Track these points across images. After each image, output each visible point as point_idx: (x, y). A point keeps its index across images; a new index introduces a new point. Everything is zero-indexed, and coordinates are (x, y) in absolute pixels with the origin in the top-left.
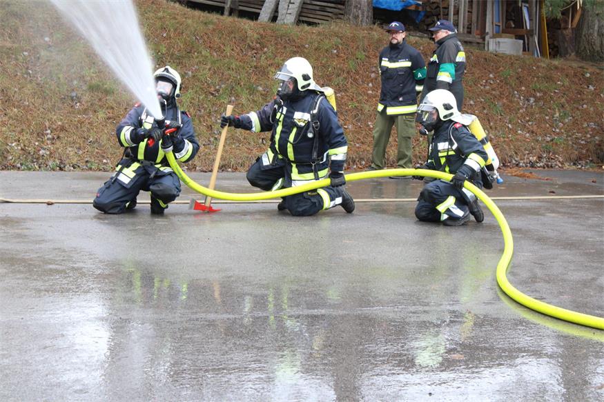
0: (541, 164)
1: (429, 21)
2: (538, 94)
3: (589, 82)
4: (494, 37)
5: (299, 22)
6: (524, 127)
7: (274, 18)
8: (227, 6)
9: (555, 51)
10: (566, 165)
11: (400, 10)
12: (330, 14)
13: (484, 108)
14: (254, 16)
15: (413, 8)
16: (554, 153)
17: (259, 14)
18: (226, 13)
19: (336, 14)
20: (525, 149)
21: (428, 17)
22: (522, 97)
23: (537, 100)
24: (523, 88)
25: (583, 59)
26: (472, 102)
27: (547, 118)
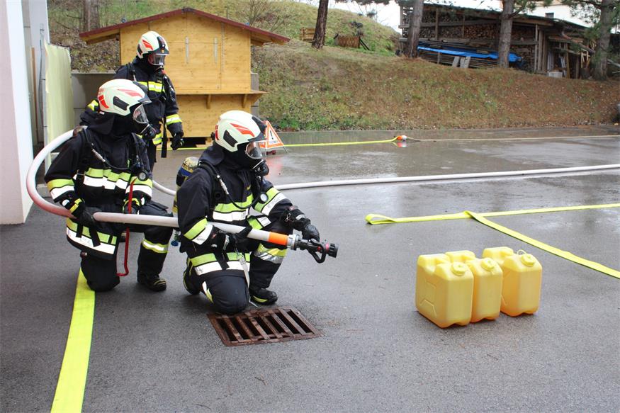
0: (590, 124)
3: (602, 89)
4: (551, 71)
5: (469, 67)
6: (580, 109)
7: (459, 66)
9: (572, 76)
10: (600, 124)
12: (483, 64)
14: (450, 65)
16: (594, 119)
17: (452, 64)
22: (576, 97)
23: (583, 97)
24: (576, 93)
25: (596, 80)
27: (588, 105)
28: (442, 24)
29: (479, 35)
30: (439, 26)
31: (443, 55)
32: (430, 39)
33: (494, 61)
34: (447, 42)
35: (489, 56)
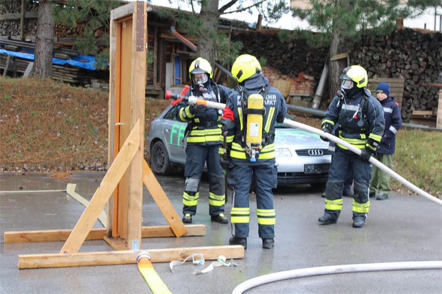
0: (102, 168)
8: (6, 69)
11: (95, 69)
12: (61, 73)
13: (84, 131)
14: (20, 75)
17: (24, 73)
18: (4, 74)
19: (64, 73)
20: (96, 158)
28: (29, 15)
30: (25, 19)
31: (16, 60)
32: (13, 37)
33: (73, 69)
34: (30, 42)
35: (67, 61)
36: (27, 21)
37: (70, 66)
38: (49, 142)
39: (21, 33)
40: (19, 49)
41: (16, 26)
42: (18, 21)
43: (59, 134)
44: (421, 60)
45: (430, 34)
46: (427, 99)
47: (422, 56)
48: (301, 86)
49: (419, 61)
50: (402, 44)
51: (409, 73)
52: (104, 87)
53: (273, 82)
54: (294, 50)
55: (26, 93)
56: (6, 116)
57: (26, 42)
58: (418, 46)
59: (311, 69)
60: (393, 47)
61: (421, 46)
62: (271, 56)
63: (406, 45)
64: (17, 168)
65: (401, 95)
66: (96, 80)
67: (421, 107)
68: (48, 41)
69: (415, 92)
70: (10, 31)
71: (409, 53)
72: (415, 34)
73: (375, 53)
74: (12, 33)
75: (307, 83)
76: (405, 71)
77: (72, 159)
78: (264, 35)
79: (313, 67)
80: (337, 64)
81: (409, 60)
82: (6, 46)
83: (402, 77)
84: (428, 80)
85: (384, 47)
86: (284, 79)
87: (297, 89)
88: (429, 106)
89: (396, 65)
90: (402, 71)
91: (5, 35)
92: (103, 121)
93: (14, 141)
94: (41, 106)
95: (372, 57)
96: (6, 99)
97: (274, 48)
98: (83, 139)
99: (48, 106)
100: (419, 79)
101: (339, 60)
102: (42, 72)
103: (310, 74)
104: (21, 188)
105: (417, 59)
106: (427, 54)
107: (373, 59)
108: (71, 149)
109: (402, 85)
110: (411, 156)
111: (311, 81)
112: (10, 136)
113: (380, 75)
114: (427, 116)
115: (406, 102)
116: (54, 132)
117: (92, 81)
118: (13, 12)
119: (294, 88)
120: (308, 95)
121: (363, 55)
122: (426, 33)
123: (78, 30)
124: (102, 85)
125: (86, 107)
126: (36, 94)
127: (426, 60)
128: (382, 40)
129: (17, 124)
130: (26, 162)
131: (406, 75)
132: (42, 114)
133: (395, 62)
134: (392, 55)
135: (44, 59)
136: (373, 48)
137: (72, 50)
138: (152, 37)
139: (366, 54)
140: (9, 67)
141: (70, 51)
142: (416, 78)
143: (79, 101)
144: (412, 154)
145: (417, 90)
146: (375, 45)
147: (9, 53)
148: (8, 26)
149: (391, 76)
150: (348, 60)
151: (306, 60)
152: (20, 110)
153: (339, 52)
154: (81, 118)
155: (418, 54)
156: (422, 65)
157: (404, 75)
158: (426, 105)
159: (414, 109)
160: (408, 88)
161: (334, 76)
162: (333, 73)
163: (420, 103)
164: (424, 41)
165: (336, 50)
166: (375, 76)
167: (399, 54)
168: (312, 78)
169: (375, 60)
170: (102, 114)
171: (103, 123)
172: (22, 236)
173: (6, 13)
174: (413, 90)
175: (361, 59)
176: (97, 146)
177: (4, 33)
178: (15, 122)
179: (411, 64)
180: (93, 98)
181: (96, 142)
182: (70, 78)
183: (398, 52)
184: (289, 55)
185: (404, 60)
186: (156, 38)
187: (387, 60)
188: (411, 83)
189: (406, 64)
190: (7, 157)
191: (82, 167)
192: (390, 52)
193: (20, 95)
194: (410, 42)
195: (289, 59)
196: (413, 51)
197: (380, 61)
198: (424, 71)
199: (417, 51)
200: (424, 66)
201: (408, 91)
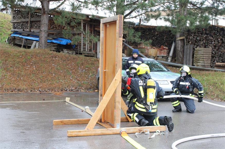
0: (75, 90)
1: (76, 48)
2: (87, 68)
7: (35, 47)
8: (23, 44)
11: (65, 44)
12: (49, 46)
13: (65, 73)
14: (29, 47)
15: (69, 44)
16: (82, 87)
17: (31, 46)
18: (22, 47)
19: (50, 46)
20: (72, 85)
21: (76, 47)
22: (81, 70)
23: (86, 70)
24: (82, 67)
26: (62, 71)
27: (86, 76)
28: (32, 19)
29: (52, 27)
30: (30, 21)
31: (27, 40)
32: (25, 30)
33: (55, 44)
34: (33, 32)
35: (52, 41)
36: (31, 22)
37: (53, 43)
38: (50, 78)
39: (29, 28)
40: (28, 35)
41: (26, 25)
42: (27, 22)
43: (54, 75)
44: (219, 39)
45: (224, 28)
46: (222, 58)
47: (220, 38)
48: (162, 52)
49: (218, 40)
50: (210, 32)
51: (214, 46)
52: (69, 53)
53: (149, 50)
54: (158, 35)
55: (37, 55)
56: (29, 66)
57: (32, 32)
58: (218, 33)
59: (166, 44)
60: (206, 34)
61: (220, 34)
62: (147, 38)
63: (212, 33)
64: (36, 90)
65: (210, 56)
66: (66, 50)
67: (219, 61)
68: (46, 32)
69: (217, 54)
70: (23, 27)
71: (214, 36)
72: (217, 28)
73: (198, 36)
74: (24, 28)
75: (165, 50)
76: (212, 44)
77: (61, 86)
78: (144, 28)
79: (167, 43)
80: (179, 41)
81: (213, 40)
82: (22, 34)
83: (210, 47)
84: (223, 49)
85: (202, 34)
86: (154, 49)
87: (160, 53)
88: (223, 60)
89: (208, 42)
90: (211, 45)
91: (21, 29)
92: (73, 68)
93: (34, 78)
94: (44, 62)
95: (196, 38)
96: (29, 59)
97: (148, 34)
98: (65, 77)
99: (48, 62)
100: (219, 48)
101: (180, 40)
102: (43, 46)
103: (166, 46)
104: (44, 100)
105: (217, 39)
106: (222, 37)
107: (197, 39)
108: (60, 82)
109: (211, 51)
110: (219, 83)
111: (167, 49)
112: (32, 76)
113: (200, 46)
114: (223, 65)
115: (213, 59)
116: (52, 73)
117: (63, 50)
118: (25, 18)
119: (159, 53)
120: (166, 56)
121: (192, 37)
122: (222, 27)
123: (56, 26)
124: (68, 51)
125: (65, 62)
126: (42, 56)
127: (222, 40)
128: (201, 30)
129: (34, 70)
130: (40, 88)
131: (213, 47)
132: (45, 65)
133: (207, 41)
134: (206, 37)
135: (44, 40)
136: (197, 34)
137: (54, 35)
138: (91, 29)
139: (194, 37)
140: (24, 44)
141: (53, 36)
142: (217, 48)
143: (61, 59)
144: (219, 82)
145: (218, 53)
146: (197, 33)
147: (24, 37)
148: (23, 24)
149: (205, 47)
150: (185, 40)
151: (164, 40)
152: (35, 64)
153: (180, 36)
154: (63, 67)
155: (218, 37)
156: (220, 42)
157: (212, 47)
158: (222, 60)
159: (216, 62)
160: (213, 53)
161: (178, 47)
162: (178, 46)
163: (219, 59)
164: (221, 31)
165: (179, 35)
166: (198, 47)
167: (209, 37)
168: (167, 48)
169: (198, 40)
170: (72, 65)
171: (73, 69)
172: (61, 122)
173: (21, 19)
174: (216, 53)
175: (191, 39)
176: (72, 80)
177: (21, 28)
178: (33, 69)
179: (215, 41)
180: (68, 58)
181: (71, 78)
182: (53, 48)
183: (209, 36)
184: (156, 37)
185: (211, 40)
186: (93, 30)
187: (204, 39)
188: (215, 50)
189: (212, 42)
190: (31, 85)
191: (66, 89)
192: (205, 36)
193: (35, 57)
194: (214, 31)
195: (156, 39)
196: (216, 36)
197: (200, 40)
198: (221, 44)
199: (217, 36)
200: (221, 43)
201: (213, 54)
